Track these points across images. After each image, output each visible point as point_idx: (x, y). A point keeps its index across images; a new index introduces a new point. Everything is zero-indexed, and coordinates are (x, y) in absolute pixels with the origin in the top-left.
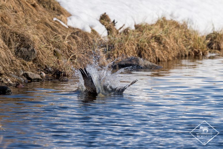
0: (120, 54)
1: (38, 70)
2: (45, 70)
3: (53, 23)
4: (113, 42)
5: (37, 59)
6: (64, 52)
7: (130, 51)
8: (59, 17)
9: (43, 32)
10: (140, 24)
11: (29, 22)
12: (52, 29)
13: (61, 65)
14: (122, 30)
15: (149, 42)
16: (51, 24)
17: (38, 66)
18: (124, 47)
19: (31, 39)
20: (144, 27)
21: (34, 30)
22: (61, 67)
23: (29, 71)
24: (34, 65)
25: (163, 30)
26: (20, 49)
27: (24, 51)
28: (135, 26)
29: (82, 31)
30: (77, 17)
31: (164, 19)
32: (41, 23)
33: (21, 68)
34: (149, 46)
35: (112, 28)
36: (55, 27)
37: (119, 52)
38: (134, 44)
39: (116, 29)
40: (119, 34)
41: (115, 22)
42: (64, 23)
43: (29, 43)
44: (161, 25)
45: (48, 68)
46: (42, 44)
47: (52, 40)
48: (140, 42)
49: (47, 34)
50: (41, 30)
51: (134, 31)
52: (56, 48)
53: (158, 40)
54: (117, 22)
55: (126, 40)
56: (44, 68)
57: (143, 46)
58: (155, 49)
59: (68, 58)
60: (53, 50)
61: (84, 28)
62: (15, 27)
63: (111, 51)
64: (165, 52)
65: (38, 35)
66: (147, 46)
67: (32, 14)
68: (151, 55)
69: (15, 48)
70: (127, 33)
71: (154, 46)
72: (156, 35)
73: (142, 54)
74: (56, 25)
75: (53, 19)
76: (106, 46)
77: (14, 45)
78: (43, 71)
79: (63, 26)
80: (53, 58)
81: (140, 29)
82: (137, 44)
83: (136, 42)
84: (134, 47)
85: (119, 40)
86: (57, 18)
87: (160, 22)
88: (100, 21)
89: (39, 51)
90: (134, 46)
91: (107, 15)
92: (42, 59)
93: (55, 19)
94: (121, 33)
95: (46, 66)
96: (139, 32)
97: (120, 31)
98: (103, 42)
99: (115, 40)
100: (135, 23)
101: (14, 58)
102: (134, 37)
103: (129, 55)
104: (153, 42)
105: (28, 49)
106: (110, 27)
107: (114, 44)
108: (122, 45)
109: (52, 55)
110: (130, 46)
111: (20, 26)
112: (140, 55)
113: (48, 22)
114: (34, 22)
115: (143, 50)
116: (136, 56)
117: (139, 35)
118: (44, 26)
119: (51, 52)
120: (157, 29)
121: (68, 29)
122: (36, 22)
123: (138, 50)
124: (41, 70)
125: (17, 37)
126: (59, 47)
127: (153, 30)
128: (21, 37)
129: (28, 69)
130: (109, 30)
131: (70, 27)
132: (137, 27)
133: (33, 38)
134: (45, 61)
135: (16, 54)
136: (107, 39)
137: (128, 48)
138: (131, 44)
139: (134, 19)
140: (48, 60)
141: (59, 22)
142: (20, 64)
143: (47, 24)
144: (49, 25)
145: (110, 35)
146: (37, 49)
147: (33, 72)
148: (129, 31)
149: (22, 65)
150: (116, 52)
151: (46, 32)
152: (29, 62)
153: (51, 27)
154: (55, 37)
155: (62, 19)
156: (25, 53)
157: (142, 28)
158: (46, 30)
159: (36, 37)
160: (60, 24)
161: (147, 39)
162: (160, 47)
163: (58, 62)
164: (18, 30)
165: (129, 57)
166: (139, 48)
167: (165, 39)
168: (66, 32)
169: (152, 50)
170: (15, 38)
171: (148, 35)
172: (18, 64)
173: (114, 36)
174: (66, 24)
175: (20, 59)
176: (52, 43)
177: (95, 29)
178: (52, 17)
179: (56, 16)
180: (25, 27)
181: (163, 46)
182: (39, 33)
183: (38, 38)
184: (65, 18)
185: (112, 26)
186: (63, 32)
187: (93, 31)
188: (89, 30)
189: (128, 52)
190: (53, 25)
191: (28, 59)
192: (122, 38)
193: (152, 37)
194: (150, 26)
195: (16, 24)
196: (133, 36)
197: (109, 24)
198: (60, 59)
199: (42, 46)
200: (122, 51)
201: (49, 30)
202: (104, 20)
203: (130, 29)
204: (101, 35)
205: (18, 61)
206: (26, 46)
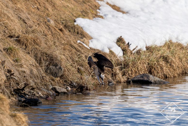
0: (133, 71)
1: (64, 85)
2: (70, 84)
3: (77, 45)
4: (128, 61)
5: (64, 75)
6: (86, 69)
7: (142, 69)
8: (82, 40)
9: (69, 53)
10: (150, 46)
11: (57, 44)
12: (76, 50)
13: (84, 80)
14: (135, 50)
15: (158, 61)
16: (76, 45)
17: (64, 81)
18: (137, 65)
19: (59, 58)
20: (154, 49)
21: (61, 51)
22: (84, 83)
23: (57, 86)
24: (61, 81)
25: (170, 51)
26: (49, 67)
27: (52, 68)
28: (146, 47)
29: (101, 52)
30: (98, 40)
31: (170, 41)
32: (67, 45)
33: (50, 83)
34: (158, 64)
35: (127, 49)
36: (79, 48)
37: (133, 70)
38: (145, 63)
39: (130, 50)
40: (132, 54)
41: (130, 44)
42: (87, 45)
43: (57, 62)
44: (168, 47)
45: (73, 83)
46: (68, 63)
47: (77, 59)
48: (151, 61)
49: (72, 54)
50: (67, 51)
51: (146, 52)
52: (79, 66)
53: (166, 59)
54: (131, 44)
55: (139, 59)
56: (70, 83)
57: (152, 64)
58: (163, 67)
59: (90, 74)
60: (77, 67)
61: (103, 50)
62: (45, 48)
63: (126, 69)
64: (171, 70)
65: (64, 55)
66: (156, 65)
67: (59, 37)
68: (160, 72)
69: (45, 66)
70: (139, 54)
71: (162, 65)
72: (164, 56)
73: (152, 72)
74: (80, 47)
75: (77, 42)
76: (121, 65)
77: (44, 64)
78: (68, 86)
79: (85, 47)
80: (77, 75)
81: (150, 50)
82: (148, 63)
83: (147, 61)
84: (145, 66)
85: (133, 59)
86: (80, 41)
87: (167, 44)
88: (116, 43)
89: (66, 69)
90: (146, 64)
91: (122, 38)
92: (68, 76)
93: (79, 42)
94: (134, 54)
95: (71, 82)
96: (150, 53)
97: (133, 52)
98: (120, 61)
99: (129, 59)
100: (146, 45)
101: (44, 75)
102: (146, 57)
103: (141, 72)
104: (161, 61)
105: (56, 67)
106: (125, 49)
107: (128, 63)
108: (136, 64)
109: (77, 72)
110: (142, 65)
111: (49, 47)
112: (150, 72)
113: (73, 44)
114: (61, 44)
115: (153, 68)
116: (146, 73)
117: (149, 55)
118: (69, 47)
119: (75, 70)
120: (165, 50)
121: (90, 50)
122: (63, 44)
123: (148, 68)
124: (67, 85)
125: (47, 57)
126: (82, 66)
127: (161, 51)
128: (50, 57)
129: (56, 84)
130: (124, 50)
131: (92, 48)
132: (148, 48)
133: (60, 57)
134: (71, 77)
135: (46, 71)
136: (123, 59)
137: (140, 66)
138: (143, 63)
139: (145, 42)
140: (73, 76)
141: (82, 44)
142: (49, 79)
143: (72, 45)
144: (74, 47)
145: (125, 55)
146: (64, 67)
147: (60, 86)
148: (141, 52)
149: (51, 81)
150: (130, 70)
151: (71, 53)
152: (57, 78)
153: (75, 48)
154: (79, 57)
155: (85, 42)
156: (53, 70)
157: (152, 49)
158: (71, 50)
159: (63, 57)
160: (83, 46)
161: (156, 59)
162: (167, 66)
163: (81, 78)
164: (48, 51)
165: (141, 74)
166: (149, 66)
167: (171, 58)
168: (88, 53)
169: (161, 68)
170: (45, 58)
171: (157, 55)
172: (48, 80)
173: (128, 56)
174: (88, 46)
175: (49, 76)
176: (77, 61)
177: (113, 50)
178: (77, 40)
179: (80, 39)
180: (53, 49)
181: (170, 65)
182: (65, 54)
183: (65, 58)
184: (87, 40)
185: (127, 48)
186: (86, 52)
187: (111, 51)
188: (107, 51)
189: (140, 70)
190: (77, 47)
191: (56, 75)
192: (135, 58)
193: (161, 57)
194: (159, 48)
195: (46, 46)
196: (144, 56)
197: (124, 46)
198: (83, 75)
199: (68, 65)
200: (135, 69)
201: (74, 50)
202: (120, 42)
203: (142, 50)
204: (118, 55)
205: (48, 77)
206: (54, 65)
